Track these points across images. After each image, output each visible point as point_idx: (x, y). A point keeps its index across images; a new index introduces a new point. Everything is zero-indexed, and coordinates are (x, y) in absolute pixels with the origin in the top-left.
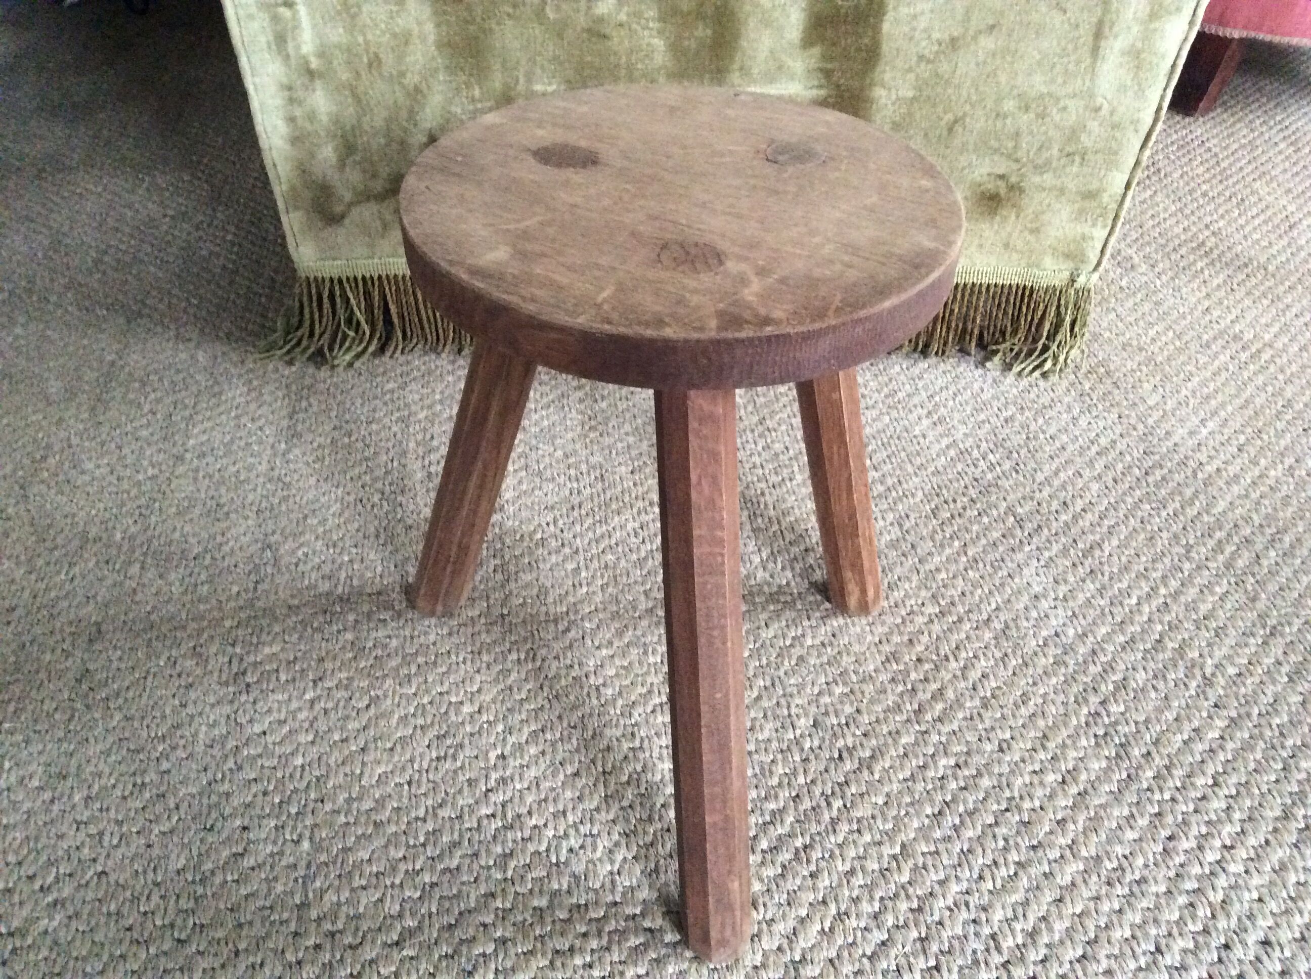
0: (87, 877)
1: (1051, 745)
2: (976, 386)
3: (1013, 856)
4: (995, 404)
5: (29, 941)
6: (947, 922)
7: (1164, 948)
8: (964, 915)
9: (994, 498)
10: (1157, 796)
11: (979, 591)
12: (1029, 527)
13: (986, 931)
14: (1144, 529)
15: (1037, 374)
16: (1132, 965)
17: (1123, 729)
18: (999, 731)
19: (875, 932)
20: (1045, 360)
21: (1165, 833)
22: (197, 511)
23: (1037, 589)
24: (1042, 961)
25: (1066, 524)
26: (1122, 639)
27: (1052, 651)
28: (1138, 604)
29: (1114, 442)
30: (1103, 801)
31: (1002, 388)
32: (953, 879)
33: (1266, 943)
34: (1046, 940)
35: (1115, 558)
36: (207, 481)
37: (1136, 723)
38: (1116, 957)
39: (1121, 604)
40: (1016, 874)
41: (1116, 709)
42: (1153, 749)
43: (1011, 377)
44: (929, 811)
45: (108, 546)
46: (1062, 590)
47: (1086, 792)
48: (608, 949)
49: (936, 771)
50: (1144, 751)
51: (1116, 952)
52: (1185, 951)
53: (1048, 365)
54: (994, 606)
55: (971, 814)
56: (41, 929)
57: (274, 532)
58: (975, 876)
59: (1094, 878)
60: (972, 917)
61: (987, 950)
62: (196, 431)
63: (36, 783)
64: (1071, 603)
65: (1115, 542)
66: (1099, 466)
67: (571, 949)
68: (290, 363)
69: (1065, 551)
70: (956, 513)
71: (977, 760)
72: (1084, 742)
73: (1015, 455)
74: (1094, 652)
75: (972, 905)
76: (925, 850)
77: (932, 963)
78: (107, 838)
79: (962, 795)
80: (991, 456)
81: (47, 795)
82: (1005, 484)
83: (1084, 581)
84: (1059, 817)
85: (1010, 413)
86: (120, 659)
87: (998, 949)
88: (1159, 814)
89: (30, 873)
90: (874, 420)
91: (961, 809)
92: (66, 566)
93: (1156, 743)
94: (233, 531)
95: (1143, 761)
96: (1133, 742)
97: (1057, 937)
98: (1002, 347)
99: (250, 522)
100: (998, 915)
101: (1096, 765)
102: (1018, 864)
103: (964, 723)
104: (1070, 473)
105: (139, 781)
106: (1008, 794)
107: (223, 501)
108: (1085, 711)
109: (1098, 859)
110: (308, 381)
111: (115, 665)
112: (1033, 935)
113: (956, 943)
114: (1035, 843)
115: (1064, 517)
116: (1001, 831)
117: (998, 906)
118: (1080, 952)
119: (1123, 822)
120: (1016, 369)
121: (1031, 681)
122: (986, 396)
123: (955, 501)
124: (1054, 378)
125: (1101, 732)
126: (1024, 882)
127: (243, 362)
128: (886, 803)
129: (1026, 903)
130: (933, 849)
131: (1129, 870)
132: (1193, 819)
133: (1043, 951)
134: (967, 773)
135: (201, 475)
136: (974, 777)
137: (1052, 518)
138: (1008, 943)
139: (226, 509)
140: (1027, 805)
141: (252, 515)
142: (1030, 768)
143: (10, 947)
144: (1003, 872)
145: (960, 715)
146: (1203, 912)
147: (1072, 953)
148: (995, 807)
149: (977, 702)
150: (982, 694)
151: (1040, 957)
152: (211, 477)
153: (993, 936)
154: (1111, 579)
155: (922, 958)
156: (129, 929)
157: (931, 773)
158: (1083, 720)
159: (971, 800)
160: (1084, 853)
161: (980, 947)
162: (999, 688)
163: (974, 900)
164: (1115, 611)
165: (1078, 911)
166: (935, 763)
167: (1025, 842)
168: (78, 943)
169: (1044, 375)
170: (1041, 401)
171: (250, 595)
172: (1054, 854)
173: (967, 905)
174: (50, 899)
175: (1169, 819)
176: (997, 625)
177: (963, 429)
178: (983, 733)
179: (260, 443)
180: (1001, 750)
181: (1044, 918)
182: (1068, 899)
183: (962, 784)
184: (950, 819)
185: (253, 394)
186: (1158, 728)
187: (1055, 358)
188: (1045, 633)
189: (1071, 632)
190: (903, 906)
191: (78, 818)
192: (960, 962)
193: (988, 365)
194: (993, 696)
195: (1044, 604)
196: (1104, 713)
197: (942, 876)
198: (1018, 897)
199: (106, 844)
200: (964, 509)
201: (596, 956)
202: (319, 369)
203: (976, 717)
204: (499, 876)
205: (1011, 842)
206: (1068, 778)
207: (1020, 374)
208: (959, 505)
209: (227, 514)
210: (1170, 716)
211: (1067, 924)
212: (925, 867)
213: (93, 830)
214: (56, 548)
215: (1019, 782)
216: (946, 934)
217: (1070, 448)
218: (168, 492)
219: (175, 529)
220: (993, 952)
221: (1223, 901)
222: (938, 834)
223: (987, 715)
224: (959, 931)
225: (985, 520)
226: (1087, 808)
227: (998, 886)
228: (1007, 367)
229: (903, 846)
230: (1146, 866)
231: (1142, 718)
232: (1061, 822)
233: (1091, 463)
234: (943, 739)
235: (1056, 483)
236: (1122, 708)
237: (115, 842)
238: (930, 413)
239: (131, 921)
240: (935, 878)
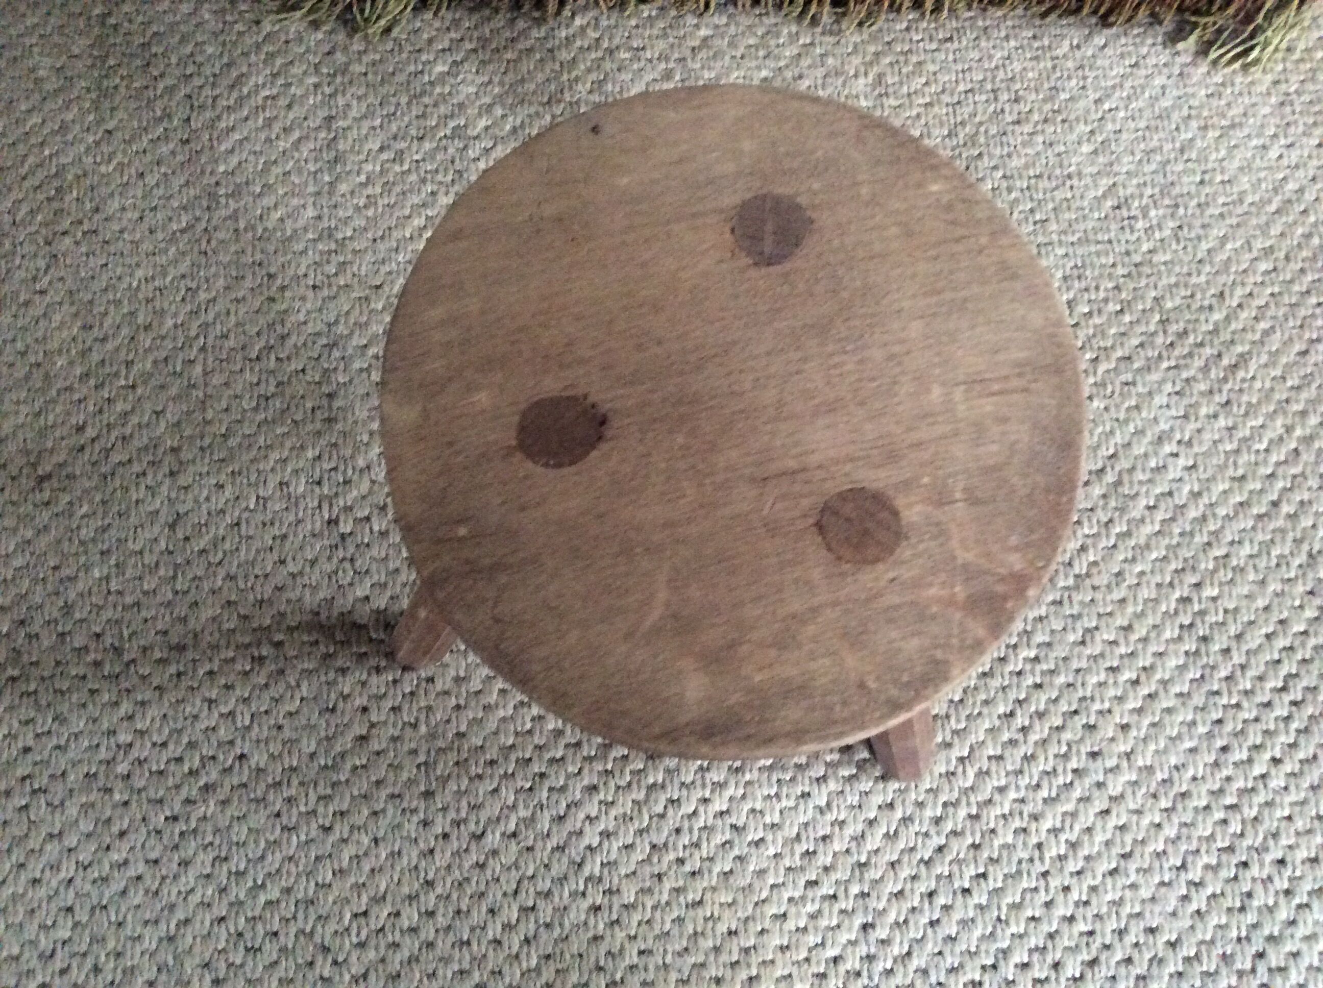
0: (230, 762)
1: (1134, 637)
2: (1158, 81)
3: (1073, 764)
4: (1175, 116)
5: (193, 825)
6: (1000, 831)
7: (1189, 866)
8: (1017, 823)
9: (1143, 282)
10: (1225, 701)
11: (1100, 429)
12: (1173, 328)
13: (1034, 840)
14: (1300, 338)
15: (1237, 65)
16: (1157, 880)
17: (1211, 618)
18: (1085, 619)
19: (935, 838)
20: (1252, 48)
21: (1219, 743)
22: (248, 283)
23: (1164, 426)
24: (1079, 873)
25: (1216, 324)
26: (1238, 499)
27: (1160, 515)
28: (1267, 450)
29: (1301, 191)
30: (1170, 704)
31: (1190, 90)
32: (1013, 786)
33: (1282, 862)
34: (1086, 852)
35: (1258, 385)
36: (250, 235)
37: (1226, 611)
38: (1145, 871)
39: (1249, 448)
40: (1071, 783)
41: (1210, 591)
42: (1234, 645)
43: (1203, 68)
44: (1001, 710)
45: (163, 338)
46: (1192, 426)
47: (1156, 693)
48: (697, 845)
49: (1016, 664)
50: (1225, 646)
51: (1146, 866)
52: (1207, 867)
53: (1254, 54)
54: (1111, 451)
55: (1040, 715)
56: (201, 815)
57: (337, 322)
58: (1034, 783)
59: (1144, 790)
60: (1024, 825)
61: (1031, 860)
62: (223, 148)
63: (158, 655)
64: (1196, 449)
65: (1264, 358)
66: (1275, 231)
67: (665, 845)
68: (315, 25)
69: (1206, 369)
70: (1095, 307)
71: (1060, 652)
72: (1168, 635)
73: (1181, 211)
74: (1204, 518)
75: (1025, 815)
76: (991, 753)
77: (981, 870)
78: (239, 718)
79: (1036, 695)
80: (1153, 213)
81: (173, 669)
82: (1160, 258)
83: (1215, 416)
84: (1125, 721)
85: (1190, 135)
86: (207, 499)
87: (1042, 859)
88: (1219, 721)
89: (177, 755)
90: (1024, 144)
91: (1033, 709)
92: (123, 367)
93: (1239, 637)
94: (293, 319)
95: (1220, 658)
96: (1216, 637)
97: (1096, 849)
98: (1203, 20)
99: (309, 306)
100: (1047, 824)
101: (1173, 662)
102: (1075, 771)
103: (1053, 608)
104: (1238, 244)
105: (256, 654)
106: (1080, 693)
107: (273, 270)
108: (1177, 595)
109: (1150, 769)
110: (340, 57)
111: (204, 506)
112: (1073, 846)
113: (1005, 853)
114: (1096, 749)
115: (1217, 316)
116: (1067, 736)
117: (1049, 816)
118: (1114, 865)
119: (1185, 729)
120: (1213, 55)
121: (1130, 556)
122: (1166, 103)
123: (1097, 288)
124: (1256, 73)
125: (1187, 622)
126: (1077, 793)
127: (258, 23)
128: (961, 701)
129: (1074, 815)
130: (999, 752)
131: (1177, 784)
132: (1251, 729)
133: (1080, 864)
134: (1045, 667)
135: (242, 225)
136: (1052, 672)
137: (1202, 318)
138: (1052, 852)
139: (279, 282)
140: (1097, 706)
141: (310, 294)
142: (1108, 664)
143: (177, 831)
144: (1061, 780)
145: (1050, 598)
146: (1235, 827)
147: (1104, 866)
148: (1065, 709)
149: (1071, 581)
150: (1077, 571)
151: (1078, 868)
152: (253, 228)
153: (1039, 846)
154: (1247, 414)
155: (972, 866)
156: (278, 815)
157: (1010, 667)
158: (1173, 605)
159: (1044, 698)
160: (1140, 763)
161: (1025, 855)
162: (1095, 563)
163: (1028, 809)
164: (1240, 462)
165: (1121, 823)
166: (1016, 655)
167: (1086, 748)
168: (236, 829)
169: (1245, 67)
170: (1231, 114)
171: (326, 415)
172: (1111, 763)
173: (1021, 813)
174: (201, 783)
175: (1229, 727)
176: (1110, 478)
177: (1126, 164)
178: (1070, 621)
179: (300, 171)
180: (1083, 643)
181: (1089, 830)
182: (1114, 813)
183: (1038, 681)
184: (1020, 720)
185: (281, 81)
186: (1246, 619)
187: (1266, 44)
188: (1158, 491)
189: (1186, 489)
190: (962, 812)
191: (207, 695)
192: (1006, 871)
193: (1181, 46)
194: (1088, 575)
195: (1168, 449)
196: (1196, 599)
197: (1003, 782)
198: (1070, 807)
199: (239, 725)
200: (1106, 300)
201: (687, 852)
202: (350, 36)
203: (1066, 601)
204: (600, 768)
205: (1074, 749)
206: (1143, 678)
207: (1215, 62)
208: (1102, 295)
209: (283, 288)
210: (1261, 603)
211: (1109, 836)
212: (988, 773)
213: (224, 710)
214: (104, 340)
215: (1093, 680)
216: (997, 843)
217: (1250, 199)
218: (210, 253)
219: (228, 313)
220: (1037, 862)
221: (1256, 818)
222: (1006, 737)
223: (1077, 597)
224: (1010, 839)
225: (1127, 318)
226: (1153, 713)
227: (1054, 794)
228: (1204, 49)
229: (971, 747)
230: (1194, 779)
231: (1231, 606)
232: (1125, 727)
233: (1265, 229)
234: (1029, 628)
235: (1221, 257)
236: (1215, 592)
237: (247, 723)
238: (1092, 132)
239: (278, 807)
240: (996, 784)
